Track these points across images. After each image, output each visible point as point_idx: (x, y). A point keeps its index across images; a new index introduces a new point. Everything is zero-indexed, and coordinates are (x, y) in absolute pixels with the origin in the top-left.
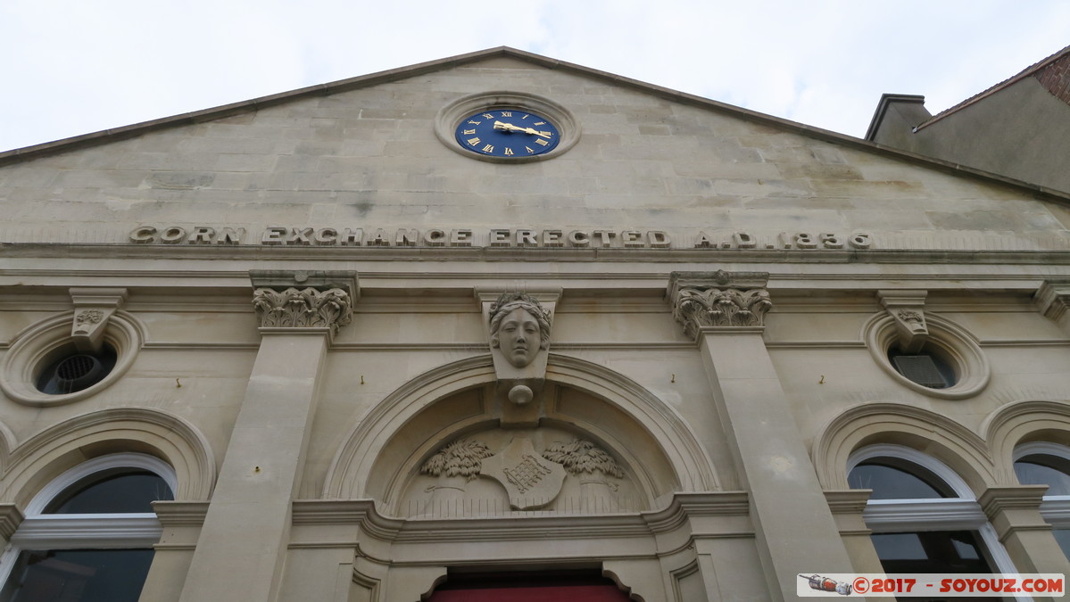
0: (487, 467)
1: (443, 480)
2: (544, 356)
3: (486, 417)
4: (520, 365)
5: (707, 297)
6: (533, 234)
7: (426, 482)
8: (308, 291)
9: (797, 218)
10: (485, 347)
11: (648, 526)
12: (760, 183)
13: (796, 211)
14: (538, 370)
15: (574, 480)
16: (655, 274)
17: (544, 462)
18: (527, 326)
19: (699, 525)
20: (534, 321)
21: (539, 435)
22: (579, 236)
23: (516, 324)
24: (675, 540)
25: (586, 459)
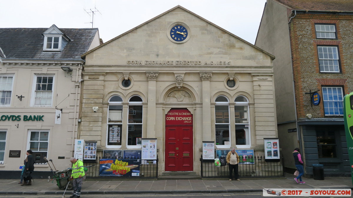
0: (175, 96)
1: (170, 97)
2: (182, 83)
3: (175, 90)
4: (179, 85)
5: (203, 75)
6: (182, 62)
7: (168, 98)
8: (153, 74)
9: (221, 57)
10: (175, 81)
11: (192, 104)
12: (218, 48)
13: (222, 55)
14: (181, 85)
15: (185, 98)
16: (198, 70)
17: (182, 95)
18: (180, 80)
19: (197, 106)
20: (181, 79)
21: (181, 91)
22: (188, 62)
23: (179, 80)
24: (194, 106)
25: (187, 95)
